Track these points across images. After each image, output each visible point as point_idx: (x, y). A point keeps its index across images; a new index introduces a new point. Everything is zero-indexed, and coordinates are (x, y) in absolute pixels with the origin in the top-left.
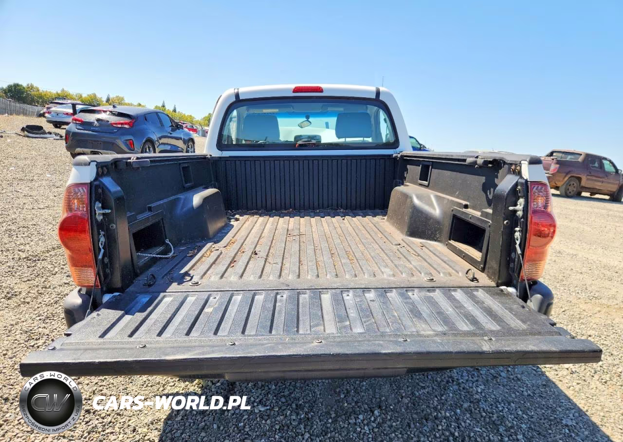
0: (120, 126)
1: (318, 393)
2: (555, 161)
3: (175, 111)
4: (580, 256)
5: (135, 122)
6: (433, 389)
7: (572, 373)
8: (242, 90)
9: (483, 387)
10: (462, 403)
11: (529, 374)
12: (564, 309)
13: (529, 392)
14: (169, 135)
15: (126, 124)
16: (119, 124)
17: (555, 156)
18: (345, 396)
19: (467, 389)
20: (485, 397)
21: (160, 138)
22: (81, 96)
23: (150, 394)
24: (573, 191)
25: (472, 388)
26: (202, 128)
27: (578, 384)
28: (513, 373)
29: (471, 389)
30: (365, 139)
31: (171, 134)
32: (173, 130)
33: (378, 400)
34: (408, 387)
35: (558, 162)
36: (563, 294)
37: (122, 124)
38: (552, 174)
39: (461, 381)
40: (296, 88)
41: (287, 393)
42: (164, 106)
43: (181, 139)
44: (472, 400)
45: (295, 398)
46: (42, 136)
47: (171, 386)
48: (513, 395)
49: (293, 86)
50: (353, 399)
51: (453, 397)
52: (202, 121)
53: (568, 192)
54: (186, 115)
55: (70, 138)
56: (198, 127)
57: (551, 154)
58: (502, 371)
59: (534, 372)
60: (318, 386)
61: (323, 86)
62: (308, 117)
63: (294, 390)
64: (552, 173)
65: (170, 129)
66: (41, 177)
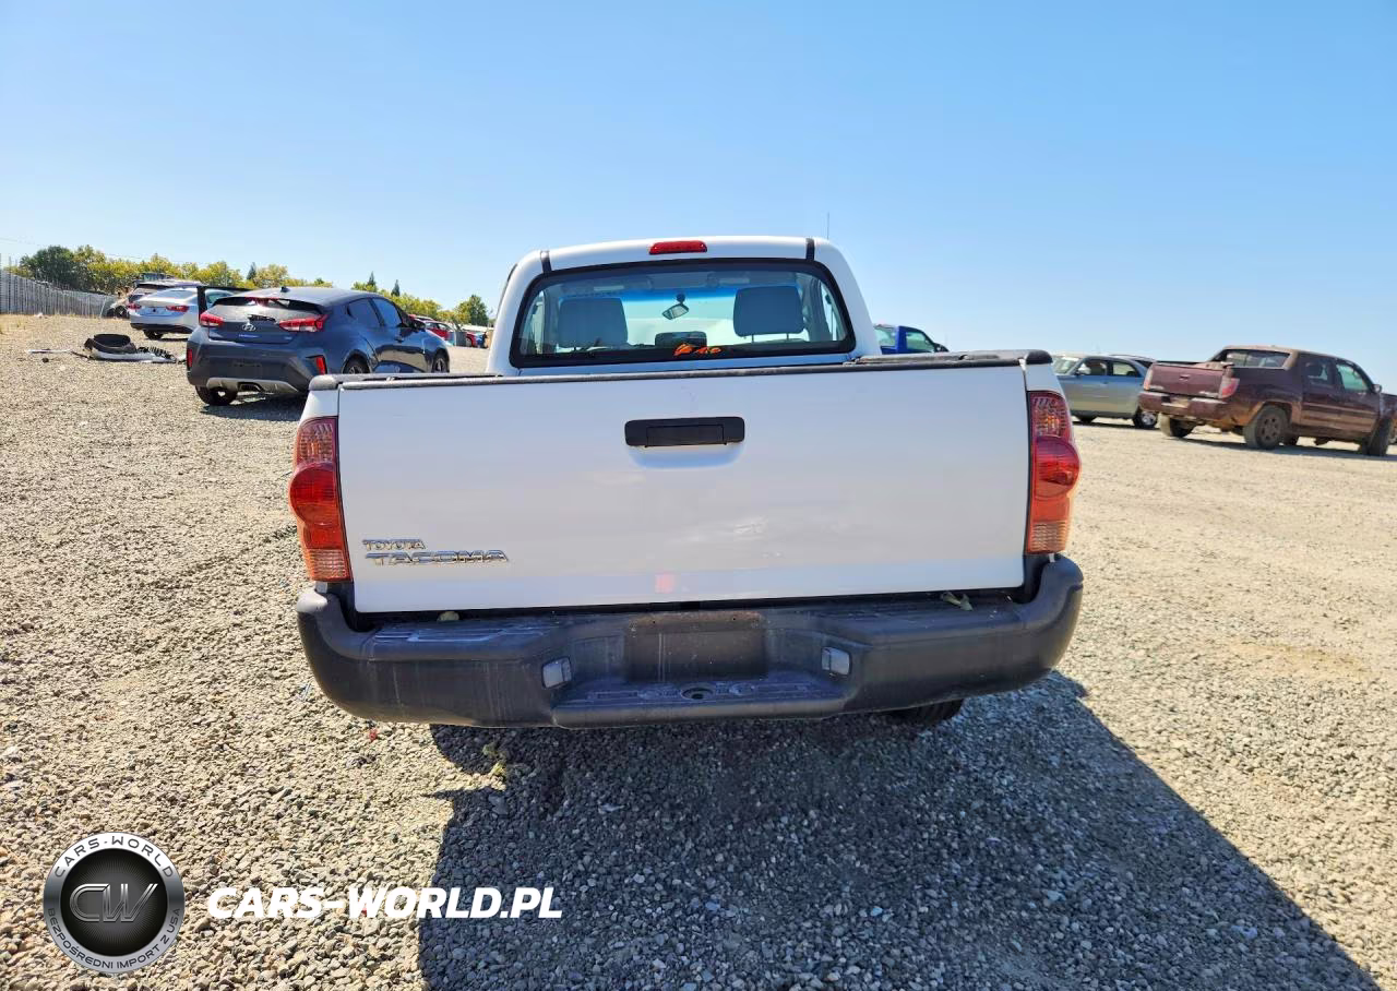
0: (297, 328)
1: (710, 788)
2: (1228, 370)
3: (396, 292)
4: (1255, 561)
5: (328, 318)
6: (919, 779)
7: (1187, 755)
8: (554, 254)
9: (1012, 778)
10: (970, 800)
11: (1103, 758)
12: (1195, 655)
13: (1097, 784)
14: (397, 344)
15: (309, 324)
16: (296, 324)
17: (1231, 360)
18: (758, 792)
19: (982, 781)
20: (1015, 791)
21: (379, 351)
22: (195, 269)
23: (415, 792)
24: (1274, 434)
25: (992, 778)
26: (459, 328)
27: (1195, 772)
28: (1073, 756)
29: (990, 781)
30: (792, 336)
31: (400, 341)
32: (405, 334)
33: (817, 797)
34: (872, 778)
35: (1236, 373)
36: (1201, 629)
37: (302, 324)
38: (1224, 399)
39: (972, 768)
40: (656, 245)
41: (653, 788)
42: (372, 283)
43: (420, 351)
44: (989, 796)
45: (668, 796)
46: (128, 356)
47: (450, 780)
48: (1068, 790)
49: (650, 242)
50: (771, 797)
51: (953, 793)
52: (456, 313)
53: (1263, 438)
54: (421, 301)
55: (197, 358)
56: (450, 325)
57: (1223, 356)
58: (1053, 754)
59: (1114, 755)
60: (709, 777)
61: (706, 239)
62: (681, 299)
63: (667, 784)
64: (1225, 396)
65: (399, 330)
66: (146, 439)
